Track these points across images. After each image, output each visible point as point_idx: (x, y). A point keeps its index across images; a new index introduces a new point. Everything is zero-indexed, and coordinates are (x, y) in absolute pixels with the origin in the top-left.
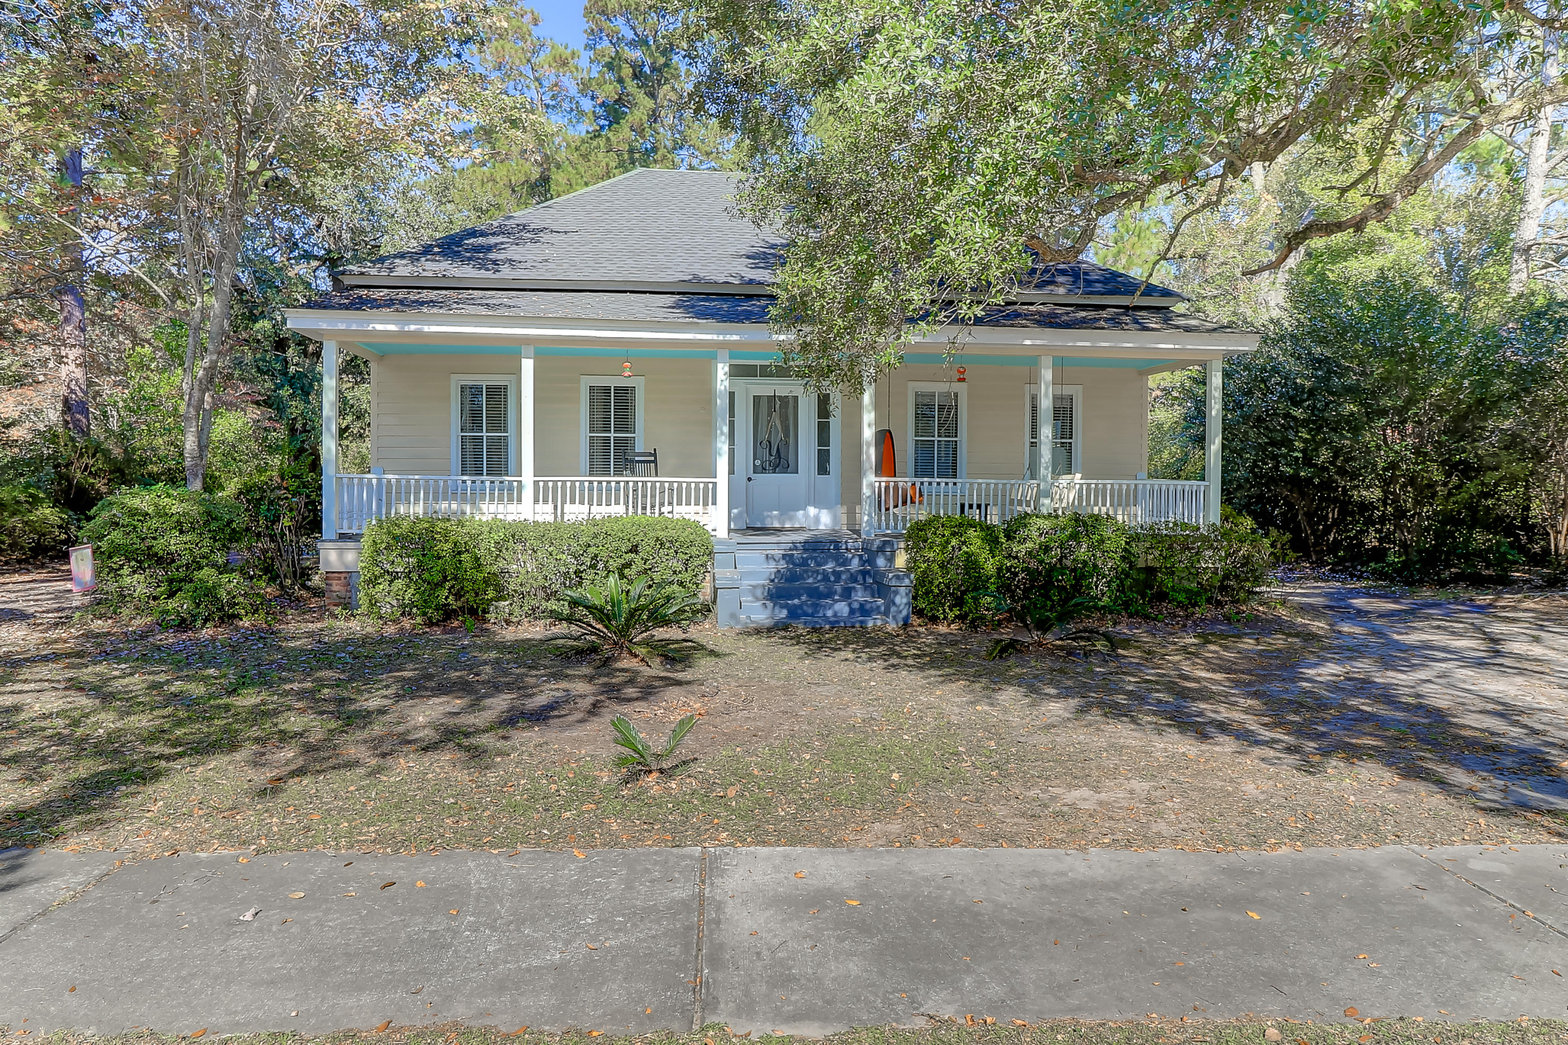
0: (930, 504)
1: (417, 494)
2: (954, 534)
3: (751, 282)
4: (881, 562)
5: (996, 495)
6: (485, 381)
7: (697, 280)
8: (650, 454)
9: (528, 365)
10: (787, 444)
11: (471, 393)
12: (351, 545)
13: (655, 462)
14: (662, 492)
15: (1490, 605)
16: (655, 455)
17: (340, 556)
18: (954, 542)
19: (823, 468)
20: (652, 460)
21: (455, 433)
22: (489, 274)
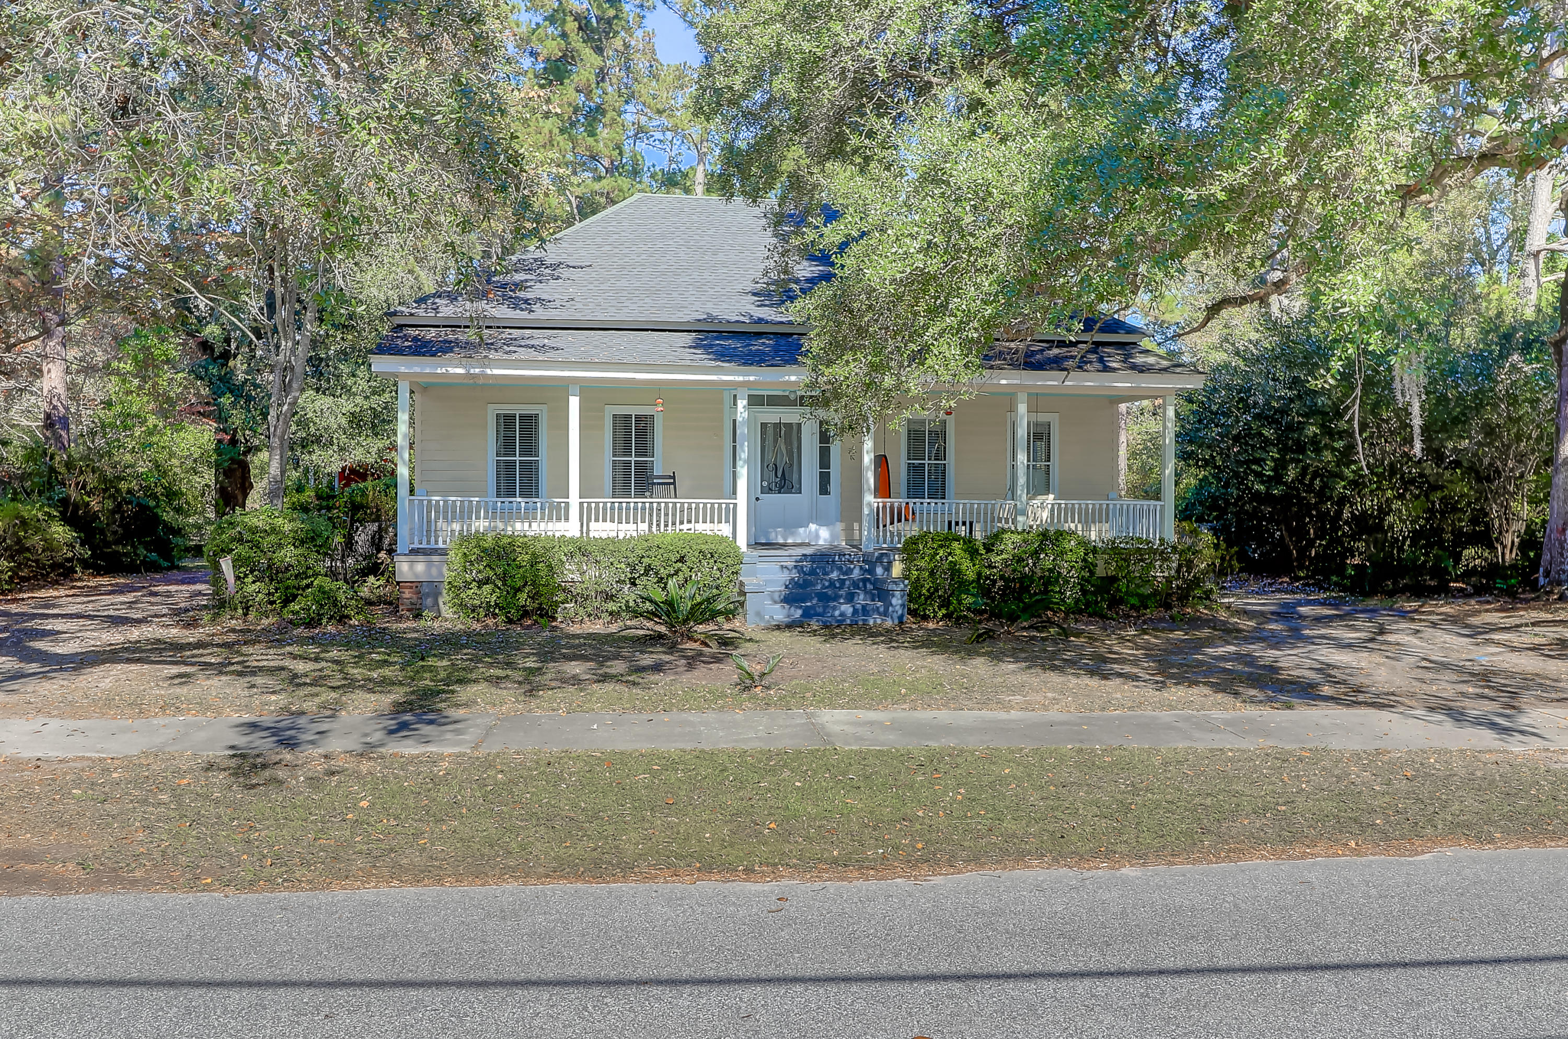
0: (921, 521)
1: (478, 513)
2: (941, 546)
3: (760, 321)
4: (879, 570)
5: (979, 513)
6: (518, 410)
7: (710, 319)
8: (670, 477)
9: (574, 403)
10: (791, 465)
11: (506, 421)
12: (421, 558)
13: (674, 483)
14: (682, 511)
15: (1415, 611)
16: (674, 478)
17: (411, 568)
18: (941, 552)
19: (824, 489)
20: (671, 481)
21: (491, 458)
22: (525, 315)
